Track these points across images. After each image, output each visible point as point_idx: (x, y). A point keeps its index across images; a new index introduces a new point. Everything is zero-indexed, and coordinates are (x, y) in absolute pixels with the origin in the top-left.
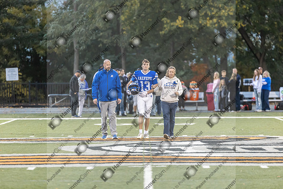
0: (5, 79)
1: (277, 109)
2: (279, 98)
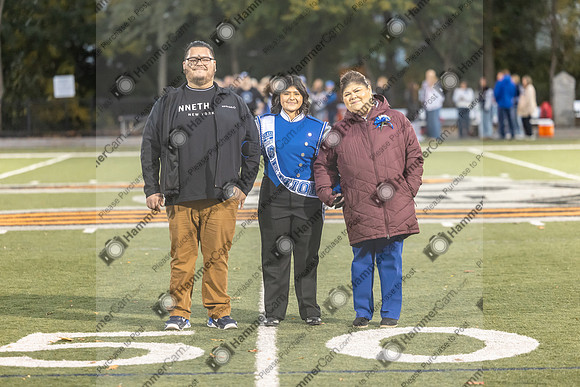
0: (52, 94)
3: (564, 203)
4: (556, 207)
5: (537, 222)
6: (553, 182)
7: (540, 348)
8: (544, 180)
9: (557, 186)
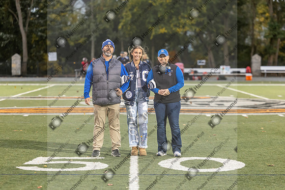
1: (218, 79)
2: (219, 73)
3: (256, 107)
4: (253, 109)
5: (245, 115)
6: (252, 99)
7: (246, 166)
8: (248, 98)
9: (253, 101)
